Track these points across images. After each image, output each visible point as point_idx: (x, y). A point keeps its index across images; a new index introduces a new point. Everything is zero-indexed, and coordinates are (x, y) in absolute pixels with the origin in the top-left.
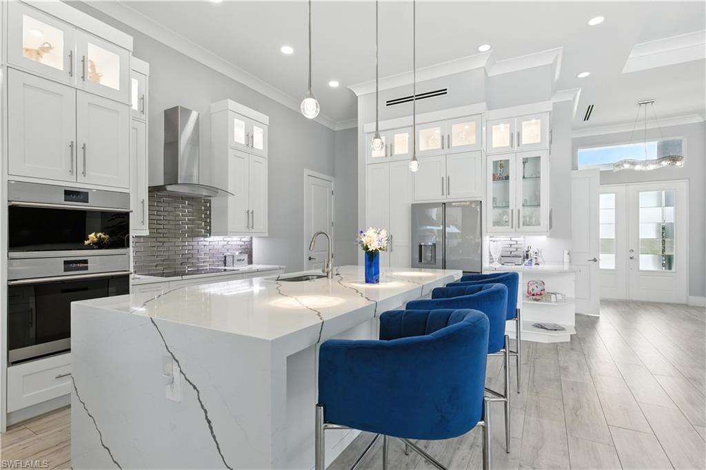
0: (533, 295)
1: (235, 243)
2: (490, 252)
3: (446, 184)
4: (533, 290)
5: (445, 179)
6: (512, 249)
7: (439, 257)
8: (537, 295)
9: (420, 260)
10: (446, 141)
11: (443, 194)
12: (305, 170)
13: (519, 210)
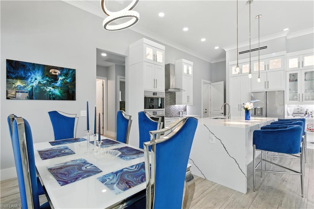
0: (310, 130)
1: (181, 107)
2: (287, 111)
3: (267, 84)
4: (310, 128)
5: (266, 82)
6: (298, 110)
7: (264, 113)
8: (312, 130)
9: (255, 114)
10: (267, 67)
11: (265, 88)
12: (202, 80)
13: (303, 94)
